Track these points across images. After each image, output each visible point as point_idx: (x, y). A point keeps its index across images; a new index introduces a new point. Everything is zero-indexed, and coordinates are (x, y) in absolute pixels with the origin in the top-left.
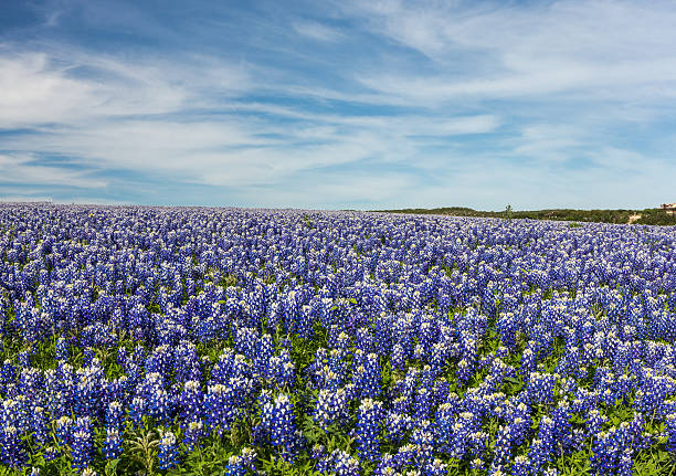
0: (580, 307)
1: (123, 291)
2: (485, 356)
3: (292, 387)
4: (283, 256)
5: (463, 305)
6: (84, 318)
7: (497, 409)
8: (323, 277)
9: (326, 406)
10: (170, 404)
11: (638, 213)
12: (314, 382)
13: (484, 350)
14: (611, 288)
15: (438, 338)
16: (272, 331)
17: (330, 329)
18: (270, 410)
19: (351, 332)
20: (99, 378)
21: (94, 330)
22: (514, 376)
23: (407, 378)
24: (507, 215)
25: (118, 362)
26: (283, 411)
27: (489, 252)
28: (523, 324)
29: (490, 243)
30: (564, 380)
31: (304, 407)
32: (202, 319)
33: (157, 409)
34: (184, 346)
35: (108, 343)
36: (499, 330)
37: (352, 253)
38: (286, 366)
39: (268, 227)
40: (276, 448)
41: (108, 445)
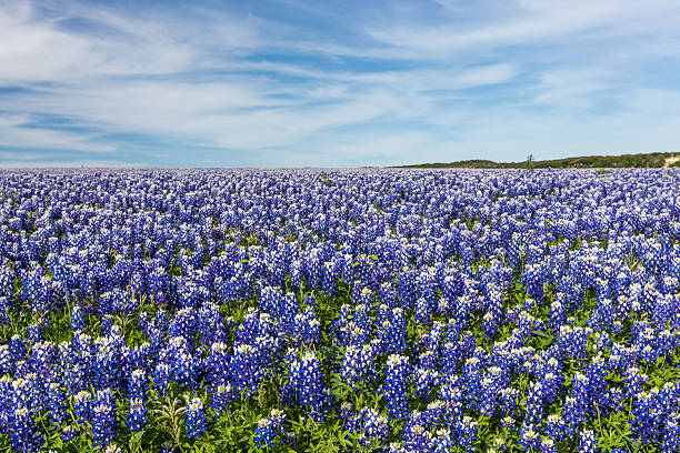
0: (612, 257)
1: (142, 255)
2: (511, 309)
3: (318, 345)
4: (304, 214)
5: (487, 257)
6: (100, 285)
7: (527, 364)
8: (344, 233)
9: (353, 362)
10: (195, 368)
11: (675, 155)
12: (339, 338)
13: (510, 302)
14: (647, 237)
15: (462, 291)
16: (295, 289)
17: (352, 285)
18: (298, 369)
19: (375, 287)
20: (121, 345)
21: (112, 296)
22: (543, 330)
23: (432, 332)
24: (529, 165)
25: (139, 329)
26: (311, 368)
27: (512, 202)
28: (550, 276)
29: (512, 194)
30: (597, 335)
31: (331, 365)
32: (224, 279)
33: (182, 373)
34: (207, 308)
35: (127, 310)
36: (524, 282)
37: (372, 209)
38: (311, 323)
39: (288, 186)
40: (304, 407)
41: (132, 416)
